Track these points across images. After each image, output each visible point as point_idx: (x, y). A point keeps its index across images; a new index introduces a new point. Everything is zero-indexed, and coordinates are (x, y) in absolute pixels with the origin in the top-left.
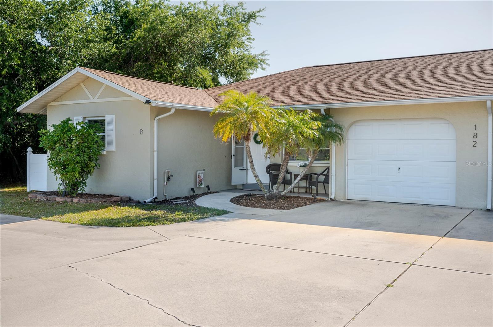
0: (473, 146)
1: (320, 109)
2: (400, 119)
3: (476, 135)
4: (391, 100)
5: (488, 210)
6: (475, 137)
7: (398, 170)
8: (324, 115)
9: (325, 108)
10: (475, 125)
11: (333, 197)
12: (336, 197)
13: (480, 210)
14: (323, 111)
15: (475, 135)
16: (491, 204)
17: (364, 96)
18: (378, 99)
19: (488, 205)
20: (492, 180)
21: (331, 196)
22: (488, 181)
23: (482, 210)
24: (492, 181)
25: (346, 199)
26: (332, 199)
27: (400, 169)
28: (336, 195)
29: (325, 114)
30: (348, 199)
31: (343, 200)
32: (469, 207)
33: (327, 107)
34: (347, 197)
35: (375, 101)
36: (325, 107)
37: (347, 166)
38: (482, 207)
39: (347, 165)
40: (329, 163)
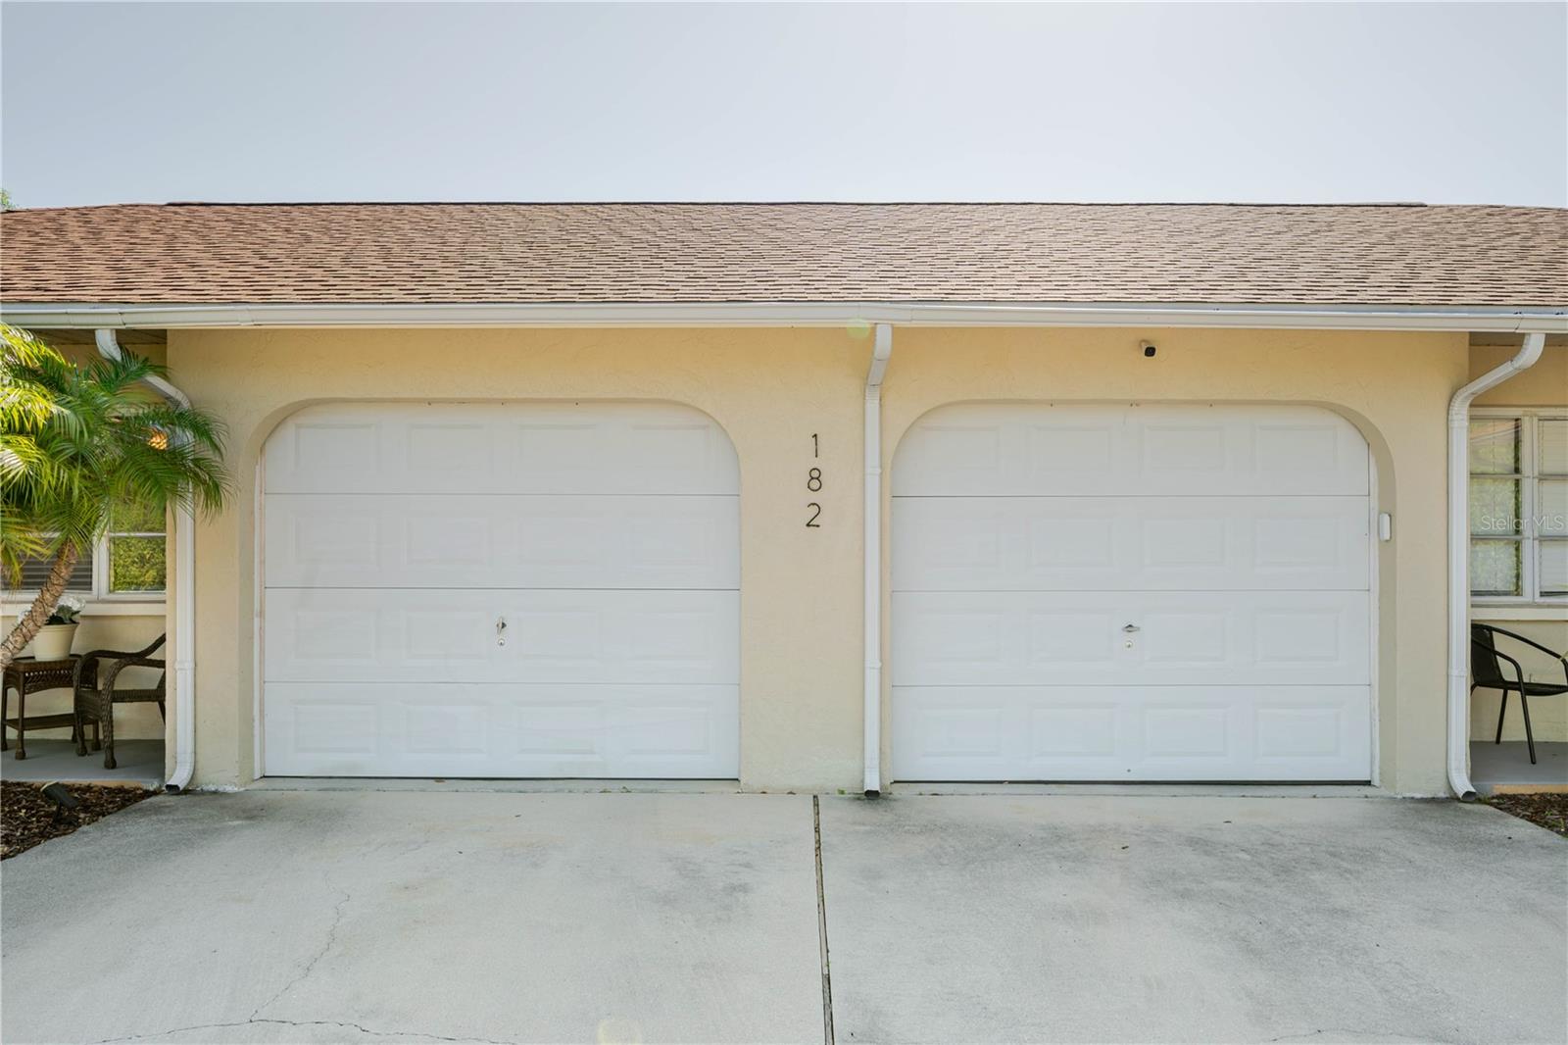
0: (808, 525)
1: (92, 332)
2: (503, 402)
3: (817, 479)
4: (462, 300)
5: (872, 795)
6: (815, 484)
7: (499, 632)
8: (113, 361)
9: (118, 322)
10: (815, 436)
11: (178, 776)
12: (200, 773)
13: (837, 795)
14: (107, 344)
15: (815, 477)
16: (878, 766)
17: (335, 285)
18: (399, 296)
19: (866, 770)
20: (881, 668)
21: (174, 769)
22: (868, 672)
23: (842, 792)
24: (881, 673)
25: (257, 775)
26: (176, 787)
27: (504, 625)
28: (199, 766)
29: (119, 359)
30: (266, 775)
31: (236, 789)
32: (795, 782)
33: (126, 318)
34: (263, 768)
35: (383, 303)
36: (118, 319)
37: (256, 620)
38: (846, 780)
39: (262, 614)
40: (164, 602)
